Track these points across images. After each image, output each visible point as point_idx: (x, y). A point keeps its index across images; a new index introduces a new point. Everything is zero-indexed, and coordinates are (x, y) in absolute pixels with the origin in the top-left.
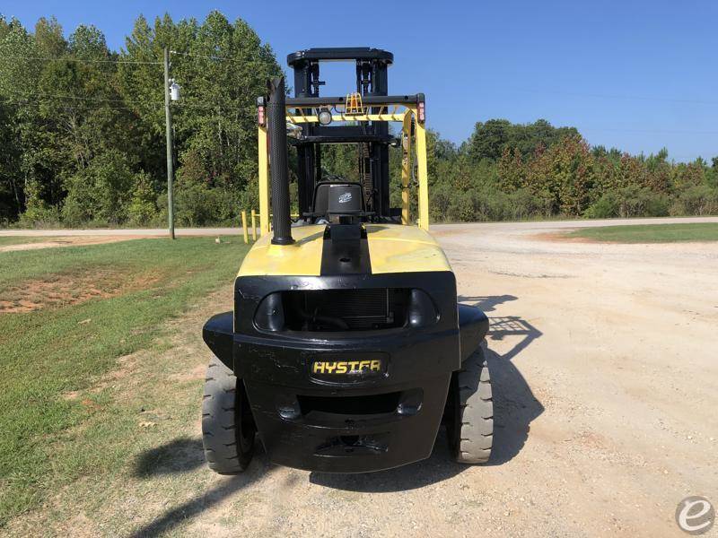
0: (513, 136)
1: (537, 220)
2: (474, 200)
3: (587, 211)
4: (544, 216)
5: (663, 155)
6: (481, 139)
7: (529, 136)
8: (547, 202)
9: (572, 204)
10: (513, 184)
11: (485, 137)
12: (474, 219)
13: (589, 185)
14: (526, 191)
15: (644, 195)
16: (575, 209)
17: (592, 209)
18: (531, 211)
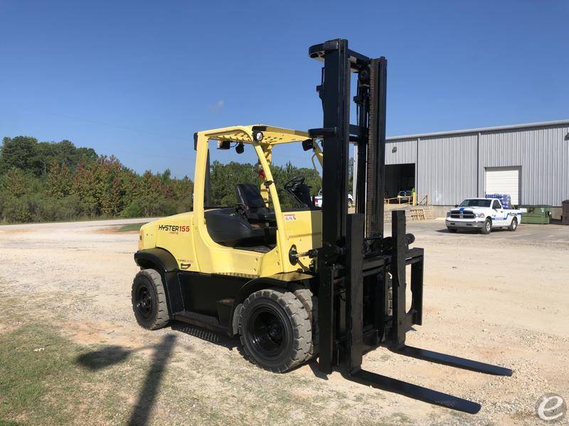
0: (41, 151)
1: (84, 220)
2: (30, 204)
3: (122, 212)
4: (90, 217)
5: (168, 173)
6: (10, 152)
7: (55, 153)
8: (92, 206)
9: (110, 207)
10: (61, 192)
11: (14, 151)
12: (30, 220)
13: (123, 193)
14: (74, 197)
15: (162, 200)
16: (113, 211)
17: (125, 211)
18: (79, 214)
